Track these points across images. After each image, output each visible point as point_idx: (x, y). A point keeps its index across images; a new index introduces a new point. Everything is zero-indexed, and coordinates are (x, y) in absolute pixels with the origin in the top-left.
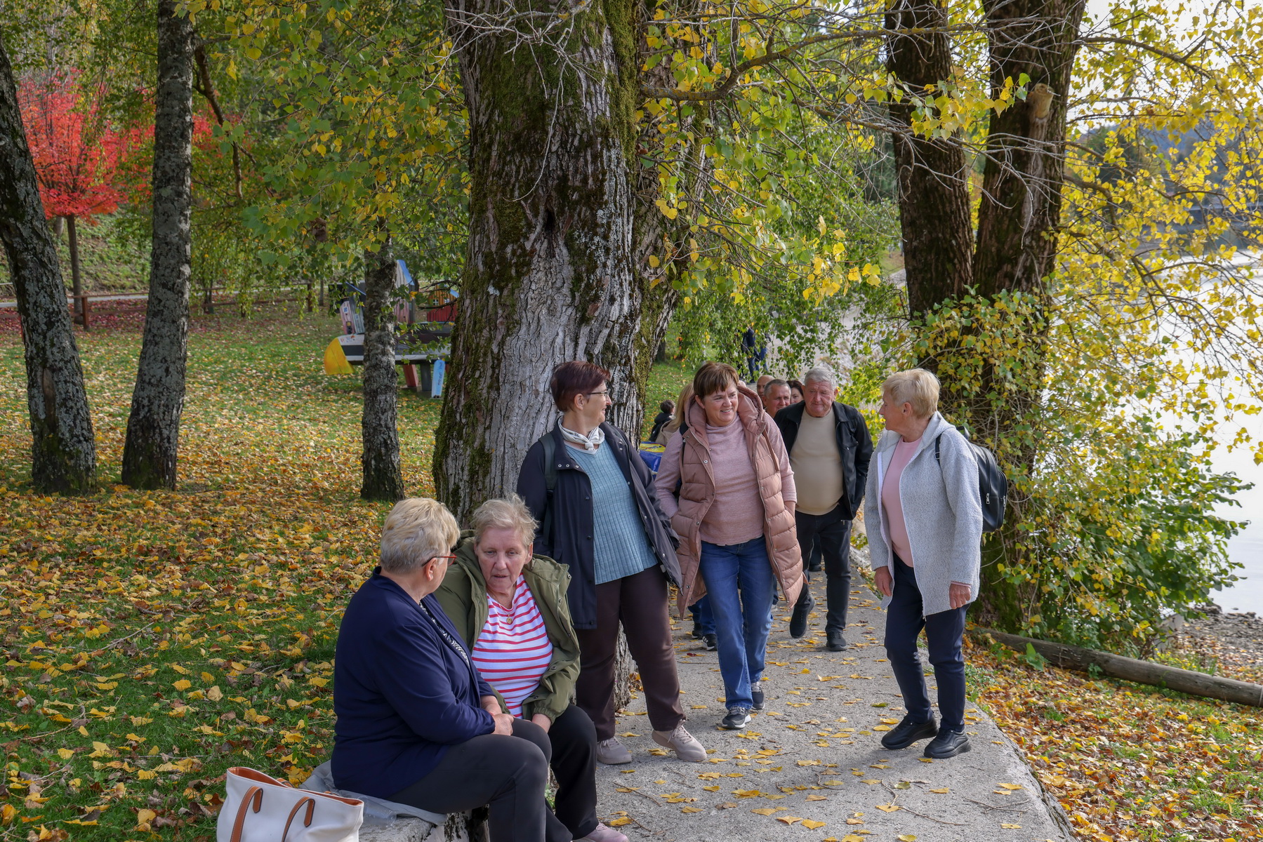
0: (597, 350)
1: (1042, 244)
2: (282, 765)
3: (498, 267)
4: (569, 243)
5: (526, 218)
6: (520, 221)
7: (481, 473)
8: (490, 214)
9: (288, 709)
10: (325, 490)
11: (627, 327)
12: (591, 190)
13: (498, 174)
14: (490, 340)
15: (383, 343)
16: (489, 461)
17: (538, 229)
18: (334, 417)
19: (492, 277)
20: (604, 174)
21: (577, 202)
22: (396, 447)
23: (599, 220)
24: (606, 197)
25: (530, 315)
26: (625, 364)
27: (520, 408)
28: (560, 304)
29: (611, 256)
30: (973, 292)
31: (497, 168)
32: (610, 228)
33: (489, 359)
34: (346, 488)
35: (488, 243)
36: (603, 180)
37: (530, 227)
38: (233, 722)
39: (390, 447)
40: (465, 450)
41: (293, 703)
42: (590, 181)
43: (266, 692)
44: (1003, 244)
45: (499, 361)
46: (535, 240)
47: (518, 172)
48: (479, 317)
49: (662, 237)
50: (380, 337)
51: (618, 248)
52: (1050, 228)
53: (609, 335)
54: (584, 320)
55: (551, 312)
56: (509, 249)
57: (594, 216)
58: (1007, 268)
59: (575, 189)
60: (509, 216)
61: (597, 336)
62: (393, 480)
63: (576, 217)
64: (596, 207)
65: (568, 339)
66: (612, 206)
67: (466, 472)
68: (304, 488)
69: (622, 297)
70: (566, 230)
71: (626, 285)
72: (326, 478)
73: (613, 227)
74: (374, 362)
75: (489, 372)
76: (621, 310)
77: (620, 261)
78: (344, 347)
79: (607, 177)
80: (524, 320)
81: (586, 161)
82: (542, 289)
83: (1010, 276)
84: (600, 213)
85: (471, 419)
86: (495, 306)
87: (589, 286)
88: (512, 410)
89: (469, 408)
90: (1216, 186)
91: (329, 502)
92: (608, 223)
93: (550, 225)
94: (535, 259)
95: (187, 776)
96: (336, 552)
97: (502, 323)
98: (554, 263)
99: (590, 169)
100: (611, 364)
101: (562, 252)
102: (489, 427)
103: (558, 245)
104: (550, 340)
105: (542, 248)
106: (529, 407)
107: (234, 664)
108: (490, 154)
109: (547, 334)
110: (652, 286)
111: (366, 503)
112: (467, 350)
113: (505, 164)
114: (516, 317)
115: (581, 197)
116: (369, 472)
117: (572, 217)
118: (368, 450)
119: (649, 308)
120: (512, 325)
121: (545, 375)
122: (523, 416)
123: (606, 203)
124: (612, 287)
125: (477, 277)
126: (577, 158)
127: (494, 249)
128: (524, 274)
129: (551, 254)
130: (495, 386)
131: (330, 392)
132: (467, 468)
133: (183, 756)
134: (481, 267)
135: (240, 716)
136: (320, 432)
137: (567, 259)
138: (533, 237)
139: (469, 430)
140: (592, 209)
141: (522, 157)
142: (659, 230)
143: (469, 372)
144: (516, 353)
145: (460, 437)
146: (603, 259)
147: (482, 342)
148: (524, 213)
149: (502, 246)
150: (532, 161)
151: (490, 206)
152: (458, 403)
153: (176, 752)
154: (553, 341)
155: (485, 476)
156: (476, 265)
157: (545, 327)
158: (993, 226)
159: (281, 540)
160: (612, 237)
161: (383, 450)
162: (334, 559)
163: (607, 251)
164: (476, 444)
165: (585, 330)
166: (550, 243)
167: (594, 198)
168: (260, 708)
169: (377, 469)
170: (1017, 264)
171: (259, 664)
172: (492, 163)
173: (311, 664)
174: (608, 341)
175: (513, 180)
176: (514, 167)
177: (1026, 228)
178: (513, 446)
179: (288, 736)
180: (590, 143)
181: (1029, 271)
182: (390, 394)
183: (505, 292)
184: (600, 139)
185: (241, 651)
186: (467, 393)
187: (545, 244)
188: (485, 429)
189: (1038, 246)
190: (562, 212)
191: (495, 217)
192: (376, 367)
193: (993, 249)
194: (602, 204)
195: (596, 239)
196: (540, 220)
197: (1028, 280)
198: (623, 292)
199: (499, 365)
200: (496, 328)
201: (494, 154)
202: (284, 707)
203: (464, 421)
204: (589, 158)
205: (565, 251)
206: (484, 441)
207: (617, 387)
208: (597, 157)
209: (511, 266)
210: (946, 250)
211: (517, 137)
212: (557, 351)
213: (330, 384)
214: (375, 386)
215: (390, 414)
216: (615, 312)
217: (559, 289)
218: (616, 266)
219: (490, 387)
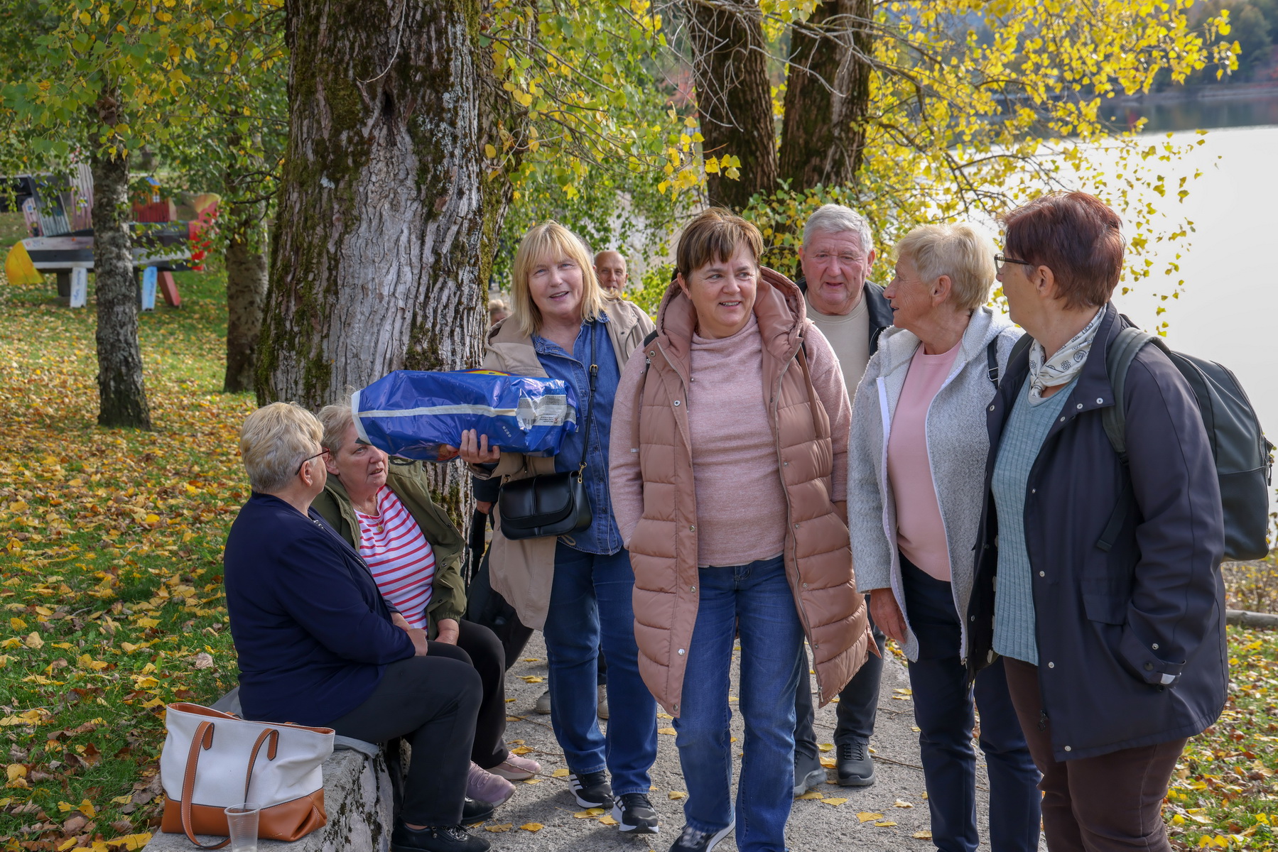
0: (445, 249)
1: (851, 135)
2: (153, 710)
3: (332, 156)
4: (412, 129)
5: (363, 101)
6: (355, 104)
7: (319, 386)
8: (320, 96)
9: (124, 653)
10: (51, 417)
11: (476, 223)
12: (436, 71)
13: (329, 51)
14: (325, 238)
15: (118, 246)
16: (328, 373)
17: (376, 114)
18: (30, 334)
19: (325, 167)
20: (449, 53)
21: (421, 84)
22: (138, 366)
23: (445, 105)
24: (452, 79)
25: (370, 210)
26: (475, 264)
27: (362, 314)
28: (404, 197)
29: (459, 144)
30: (786, 187)
31: (327, 44)
32: (457, 114)
33: (325, 259)
34: (75, 414)
35: (320, 129)
36: (449, 60)
37: (368, 111)
38: (67, 669)
39: (133, 366)
40: (298, 361)
41: (129, 647)
42: (435, 60)
43: (91, 636)
44: (812, 135)
45: (337, 262)
46: (373, 127)
47: (352, 49)
48: (311, 212)
49: (496, 124)
50: (113, 238)
51: (465, 136)
52: (860, 118)
53: (458, 233)
54: (431, 216)
55: (394, 206)
56: (344, 136)
57: (440, 99)
58: (815, 161)
59: (418, 69)
60: (343, 98)
61: (445, 234)
62: (137, 404)
63: (419, 101)
64: (441, 89)
65: (413, 237)
66: (458, 88)
67: (301, 386)
68: (24, 415)
69: (470, 190)
70: (409, 115)
71: (473, 176)
72: (49, 402)
73: (460, 113)
74: (107, 267)
75: (325, 275)
76: (470, 204)
77: (468, 150)
78: (30, 253)
79: (453, 56)
80: (364, 216)
81: (429, 38)
82: (384, 181)
83: (819, 170)
84: (446, 96)
85: (305, 328)
86: (330, 200)
87: (436, 178)
88: (354, 316)
89: (301, 315)
90: (1014, 76)
91: (62, 431)
92: (455, 108)
93: (389, 109)
94: (374, 148)
95: (44, 729)
96: (99, 484)
97: (338, 219)
98: (396, 152)
99: (434, 47)
100: (460, 265)
101: (404, 140)
102: (327, 336)
103: (399, 131)
104: (395, 237)
105: (381, 135)
106: (373, 312)
107: (38, 609)
108: (317, 28)
109: (390, 231)
110: (490, 179)
111: (106, 430)
112: (297, 250)
113: (336, 39)
114: (355, 213)
115: (425, 78)
116: (107, 395)
117: (414, 100)
118: (105, 369)
119: (489, 203)
120: (351, 222)
121: (390, 277)
122: (366, 322)
123: (453, 85)
124: (460, 179)
125: (306, 168)
126: (419, 33)
127: (326, 136)
128: (362, 165)
129: (391, 142)
130: (333, 288)
131: (16, 306)
132: (301, 383)
133: (25, 708)
134: (311, 157)
135: (72, 662)
136: (18, 351)
137: (410, 147)
138: (370, 122)
139: (304, 339)
140: (437, 92)
141: (357, 31)
142: (492, 117)
143: (300, 273)
144: (356, 253)
145: (291, 346)
146: (450, 147)
147: (316, 241)
148: (361, 95)
149: (336, 133)
150: (368, 37)
151: (320, 87)
152: (288, 309)
153: (16, 703)
154: (398, 240)
155: (323, 390)
156: (305, 154)
157: (388, 224)
158: (800, 116)
159: (27, 473)
160: (460, 123)
161: (124, 369)
162: (102, 492)
163: (455, 138)
164: (313, 355)
165: (432, 227)
166: (390, 130)
167: (439, 80)
168: (93, 653)
169: (117, 391)
170: (825, 156)
171: (67, 608)
172: (320, 37)
173: (128, 605)
174: (456, 239)
175: (347, 57)
176: (347, 43)
177: (835, 118)
178: (356, 356)
179: (141, 681)
180: (434, 17)
181: (838, 164)
182: (128, 305)
183: (342, 185)
184: (444, 13)
185: (39, 595)
186: (299, 299)
187: (385, 131)
188: (322, 338)
189: (847, 138)
190: (402, 95)
191: (326, 99)
192: (111, 273)
193: (801, 141)
194: (447, 87)
195: (443, 126)
196: (378, 102)
197: (838, 174)
198: (471, 184)
199: (336, 266)
200: (332, 224)
201: (323, 27)
202: (119, 652)
203: (296, 329)
204: (433, 34)
205: (408, 139)
206: (321, 350)
207: (466, 289)
208: (441, 33)
209: (347, 155)
210: (748, 142)
211: (351, 9)
212: (402, 249)
213: (14, 296)
214: (110, 295)
215: (130, 327)
216: (463, 207)
217: (402, 181)
218: (464, 156)
219: (327, 291)
